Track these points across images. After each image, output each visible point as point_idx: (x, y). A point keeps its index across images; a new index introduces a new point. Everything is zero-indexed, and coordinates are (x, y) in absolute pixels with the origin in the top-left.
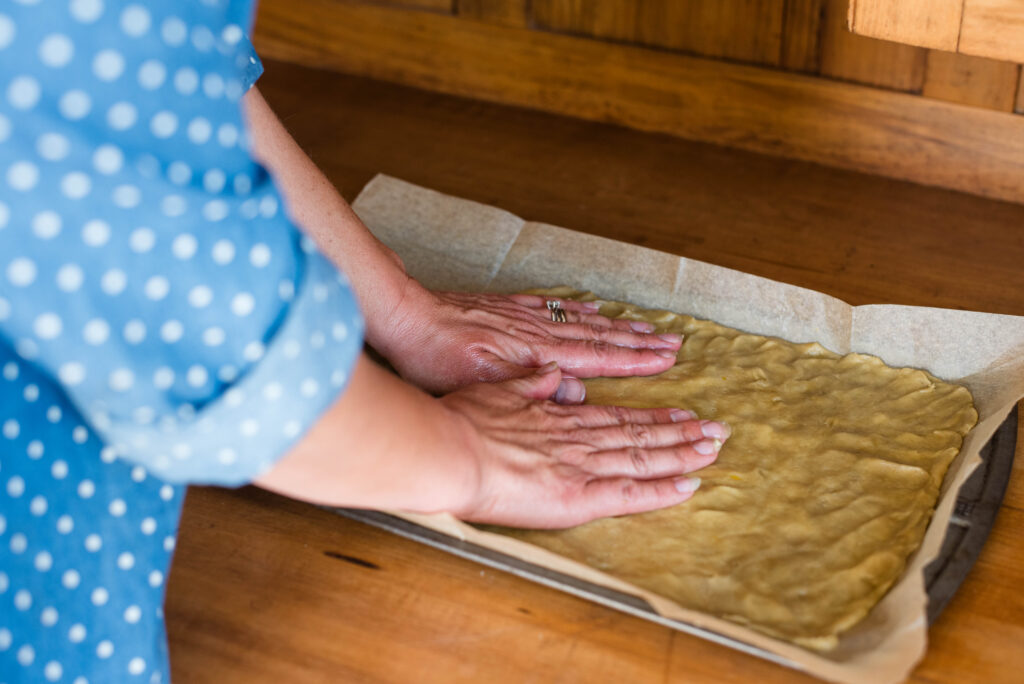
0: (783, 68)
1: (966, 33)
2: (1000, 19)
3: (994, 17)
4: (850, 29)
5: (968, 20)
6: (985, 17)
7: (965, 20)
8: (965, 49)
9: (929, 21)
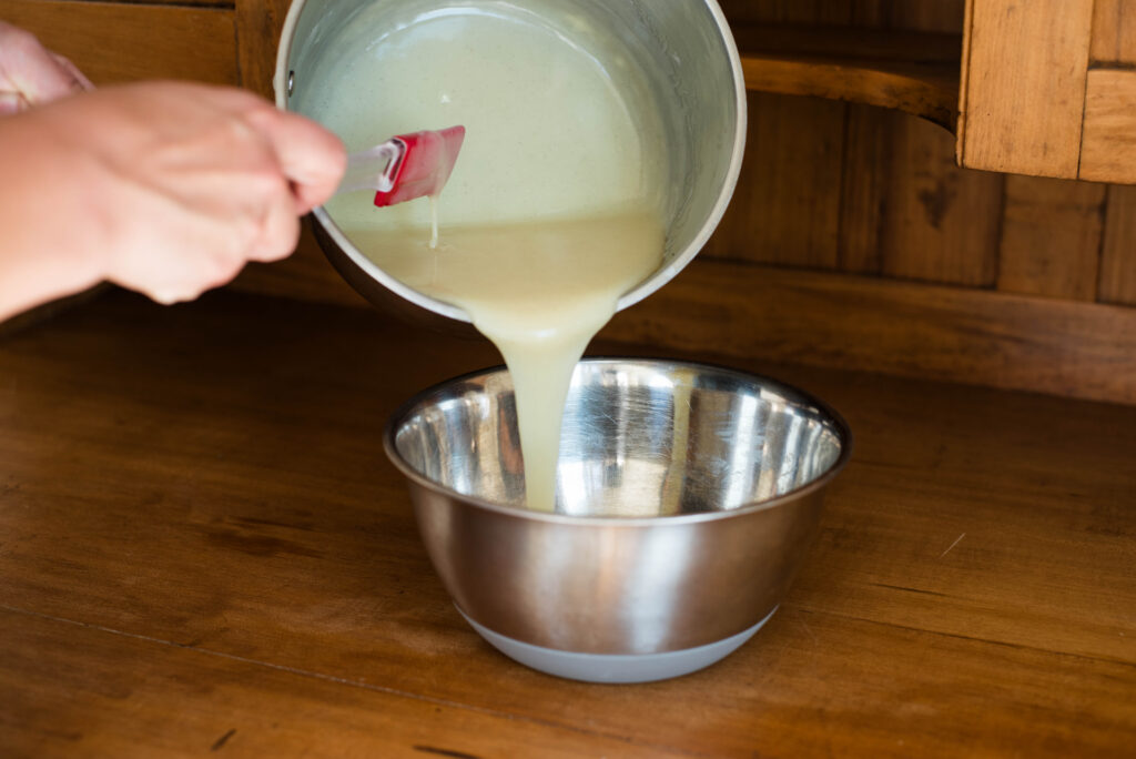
0: (840, 270)
1: (1087, 157)
2: (1123, 139)
3: (1117, 138)
4: (959, 163)
5: (1088, 143)
6: (1107, 138)
7: (1084, 142)
8: (1086, 174)
9: (1045, 147)
